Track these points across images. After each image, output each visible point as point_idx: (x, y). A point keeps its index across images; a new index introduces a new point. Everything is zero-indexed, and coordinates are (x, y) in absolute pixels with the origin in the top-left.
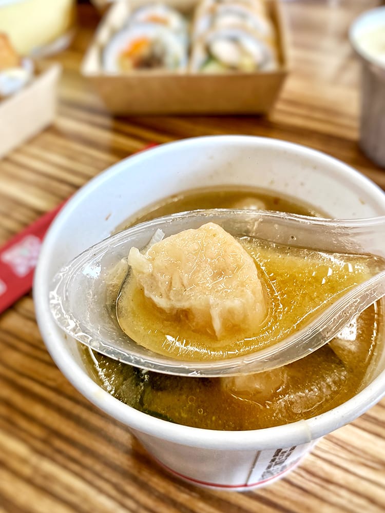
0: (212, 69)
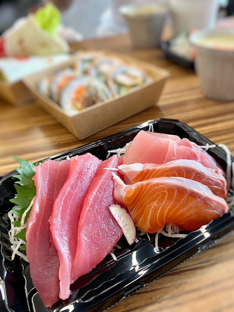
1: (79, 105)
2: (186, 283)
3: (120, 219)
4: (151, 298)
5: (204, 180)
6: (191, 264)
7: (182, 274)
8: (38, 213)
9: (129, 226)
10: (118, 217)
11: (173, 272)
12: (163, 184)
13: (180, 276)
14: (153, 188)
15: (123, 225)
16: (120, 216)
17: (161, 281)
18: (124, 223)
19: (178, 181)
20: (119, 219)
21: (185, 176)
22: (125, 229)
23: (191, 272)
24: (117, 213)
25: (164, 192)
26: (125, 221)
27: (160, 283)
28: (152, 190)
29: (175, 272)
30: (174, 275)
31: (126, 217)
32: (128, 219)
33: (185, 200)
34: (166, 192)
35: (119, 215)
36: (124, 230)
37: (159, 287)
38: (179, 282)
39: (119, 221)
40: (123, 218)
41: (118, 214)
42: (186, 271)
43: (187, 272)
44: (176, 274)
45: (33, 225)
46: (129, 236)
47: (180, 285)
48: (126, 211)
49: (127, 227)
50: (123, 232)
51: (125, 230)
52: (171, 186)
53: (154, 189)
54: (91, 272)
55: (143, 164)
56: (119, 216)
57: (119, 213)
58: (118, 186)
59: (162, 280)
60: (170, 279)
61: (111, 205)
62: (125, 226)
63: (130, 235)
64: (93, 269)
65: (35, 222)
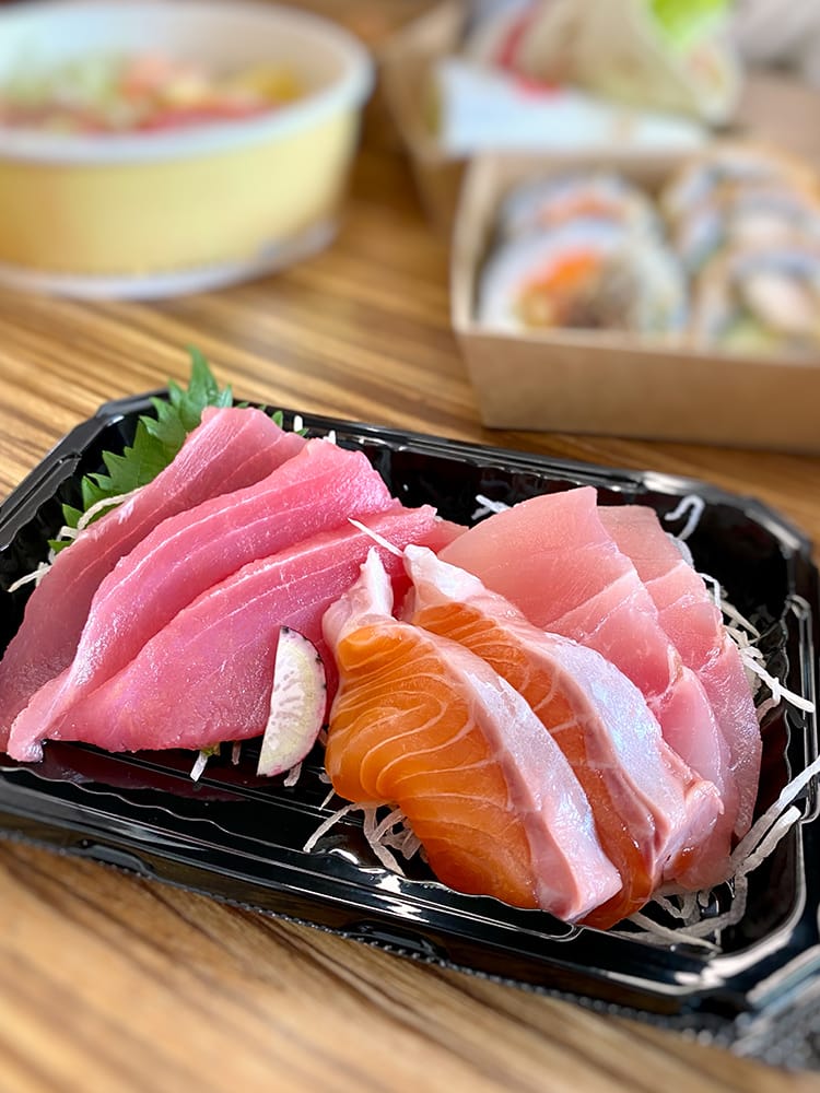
0: (745, 344)
1: (543, 310)
2: (280, 989)
3: (288, 687)
4: (169, 936)
5: (591, 764)
6: (350, 965)
7: (300, 961)
8: (120, 521)
9: (297, 724)
10: (286, 677)
11: (286, 936)
12: (455, 678)
13: (286, 960)
14: (426, 672)
15: (281, 709)
16: (293, 682)
17: (235, 927)
18: (289, 706)
19: (502, 702)
20: (284, 684)
21: (540, 706)
22: (277, 721)
23: (325, 979)
24: (289, 664)
25: (441, 703)
26: (295, 703)
27: (230, 928)
28: (422, 674)
29: (292, 940)
30: (279, 944)
31: (309, 695)
32: (313, 704)
33: (471, 772)
34: (444, 706)
35: (292, 673)
36: (273, 723)
37: (215, 933)
38: (270, 970)
39: (280, 689)
40: (297, 691)
41: (292, 669)
42: (319, 966)
43: (316, 972)
44: (286, 948)
45: (86, 540)
46: (274, 748)
47: (263, 979)
48: (324, 682)
49: (287, 722)
50: (265, 727)
51: (277, 725)
52: (467, 702)
53: (426, 674)
54: (117, 755)
55: (486, 587)
56: (291, 677)
57: (296, 670)
58: (356, 598)
59: (241, 927)
60: (261, 942)
61: (291, 632)
62: (286, 715)
63: (277, 749)
64: (128, 753)
65: (96, 538)
